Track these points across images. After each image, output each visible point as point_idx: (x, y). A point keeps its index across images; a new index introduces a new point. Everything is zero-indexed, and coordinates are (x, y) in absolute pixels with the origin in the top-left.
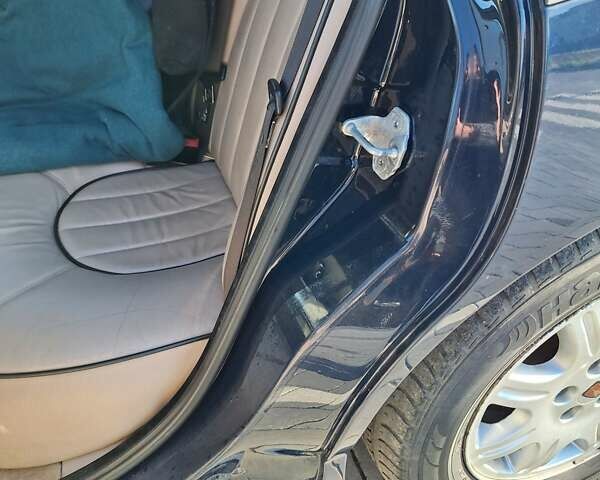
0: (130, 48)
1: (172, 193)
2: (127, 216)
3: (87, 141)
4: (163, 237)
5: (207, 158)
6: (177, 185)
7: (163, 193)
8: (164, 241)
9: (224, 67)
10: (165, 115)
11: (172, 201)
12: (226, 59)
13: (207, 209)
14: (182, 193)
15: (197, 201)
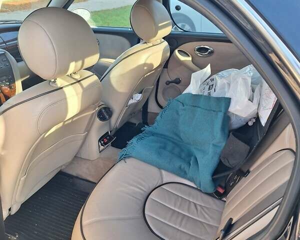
0: (214, 145)
1: (199, 208)
2: (175, 206)
3: (180, 168)
4: (180, 226)
5: (224, 199)
6: (203, 205)
7: (195, 205)
8: (179, 229)
9: (248, 172)
10: (211, 179)
11: (196, 211)
12: (251, 169)
13: (205, 225)
14: (202, 210)
15: (205, 218)
